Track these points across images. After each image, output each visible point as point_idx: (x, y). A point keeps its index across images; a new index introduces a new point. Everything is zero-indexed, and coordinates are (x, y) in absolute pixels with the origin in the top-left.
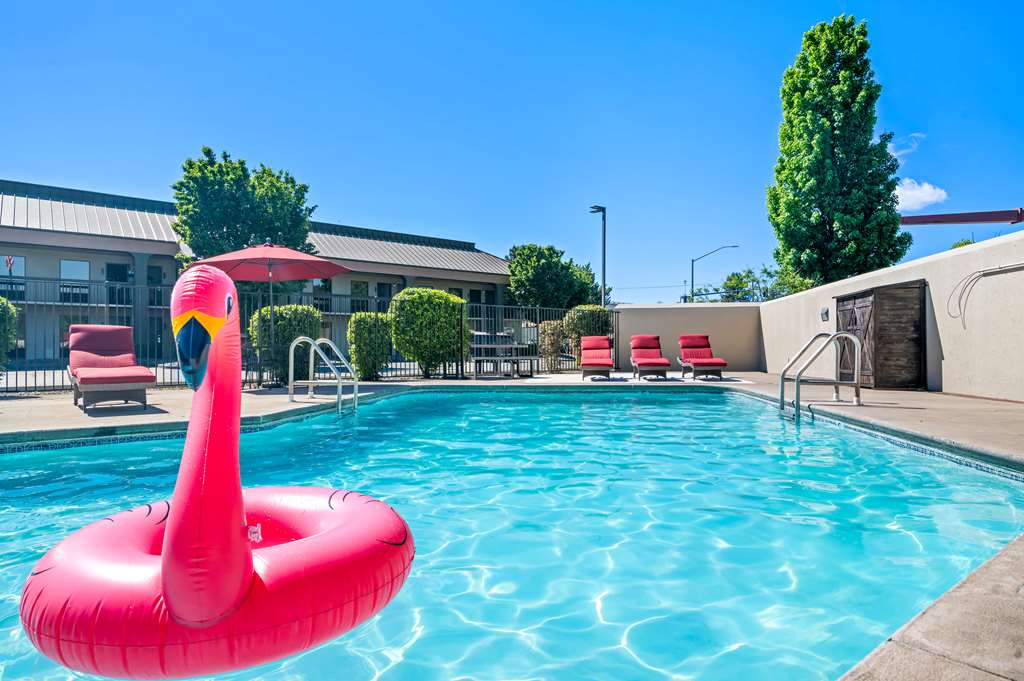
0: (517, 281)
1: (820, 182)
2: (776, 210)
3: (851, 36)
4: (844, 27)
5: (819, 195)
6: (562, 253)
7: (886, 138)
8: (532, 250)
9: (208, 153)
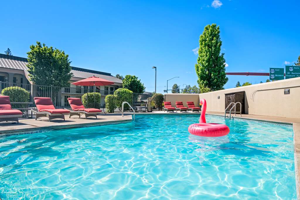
0: (125, 85)
1: (209, 64)
2: (198, 70)
3: (216, 29)
4: (214, 27)
5: (208, 68)
6: (138, 78)
7: (223, 54)
8: (130, 77)
9: (39, 44)
